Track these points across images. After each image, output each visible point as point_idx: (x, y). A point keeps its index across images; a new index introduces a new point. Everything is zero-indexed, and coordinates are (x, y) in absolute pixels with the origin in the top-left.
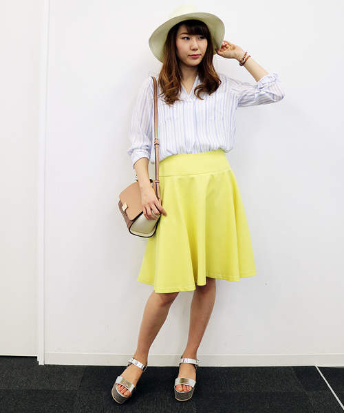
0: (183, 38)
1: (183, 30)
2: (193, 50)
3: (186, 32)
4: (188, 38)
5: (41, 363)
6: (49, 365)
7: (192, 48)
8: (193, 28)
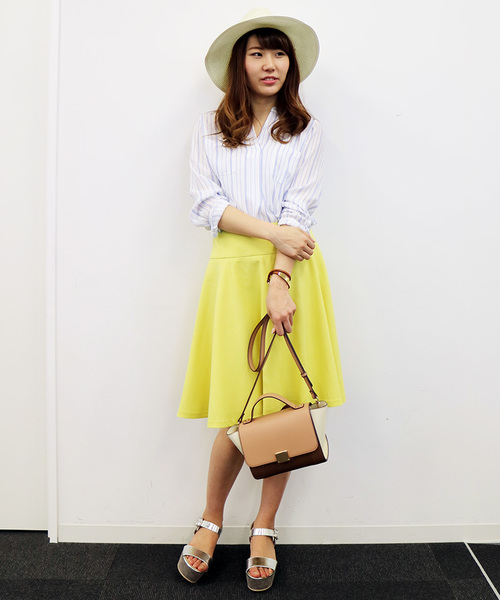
0: (253, 54)
1: (253, 42)
2: (267, 71)
3: (258, 46)
4: (260, 55)
5: (53, 540)
6: (65, 543)
7: (265, 68)
8: (267, 39)
